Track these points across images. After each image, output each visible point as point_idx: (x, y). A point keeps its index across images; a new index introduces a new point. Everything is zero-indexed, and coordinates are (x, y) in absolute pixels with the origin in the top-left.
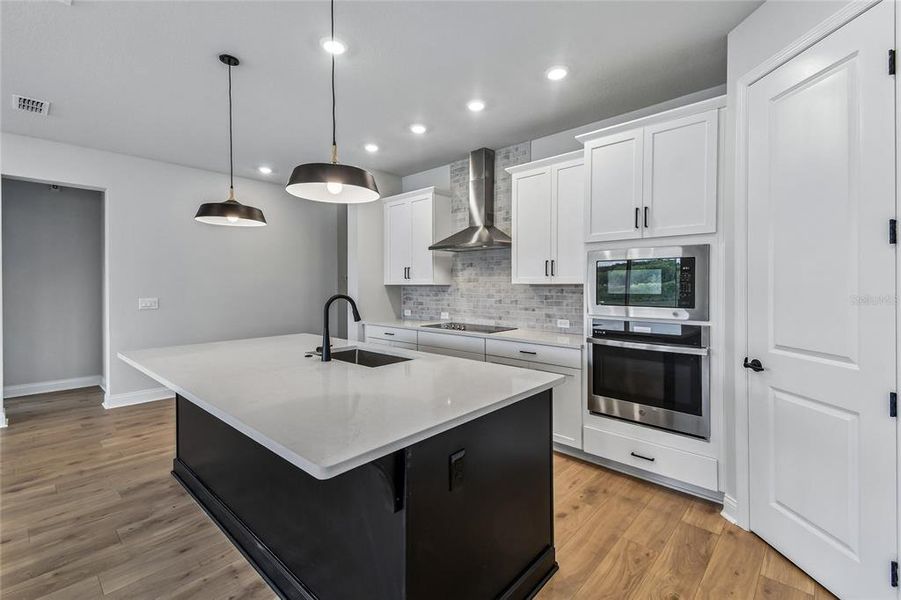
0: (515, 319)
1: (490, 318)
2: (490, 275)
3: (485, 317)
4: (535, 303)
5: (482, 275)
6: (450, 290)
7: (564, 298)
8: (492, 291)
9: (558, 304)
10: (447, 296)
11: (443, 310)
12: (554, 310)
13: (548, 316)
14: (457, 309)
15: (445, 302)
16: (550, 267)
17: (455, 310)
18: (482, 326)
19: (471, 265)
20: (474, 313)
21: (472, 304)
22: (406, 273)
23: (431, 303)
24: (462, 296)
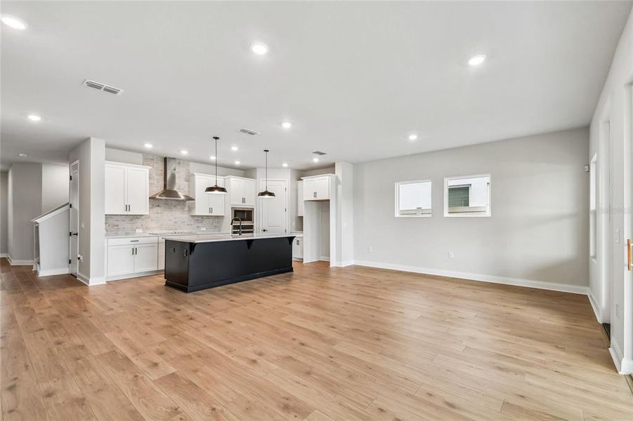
1: (170, 230)
2: (170, 211)
3: (167, 230)
4: (192, 223)
5: (166, 211)
6: (142, 218)
7: (204, 220)
8: (171, 219)
9: (202, 222)
10: (140, 221)
11: (137, 228)
12: (200, 225)
13: (198, 227)
14: (148, 226)
15: (139, 224)
16: (211, 210)
17: (146, 228)
19: (159, 206)
21: (159, 224)
22: (127, 208)
23: (126, 225)
24: (152, 220)
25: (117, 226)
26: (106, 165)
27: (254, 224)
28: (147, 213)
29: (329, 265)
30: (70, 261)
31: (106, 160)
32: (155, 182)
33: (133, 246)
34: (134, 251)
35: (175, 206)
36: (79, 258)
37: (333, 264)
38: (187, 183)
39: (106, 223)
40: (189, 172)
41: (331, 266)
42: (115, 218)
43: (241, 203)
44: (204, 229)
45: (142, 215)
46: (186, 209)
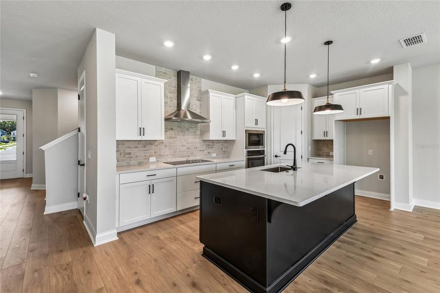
0: (196, 156)
1: (183, 157)
2: (183, 135)
3: (180, 157)
4: (204, 148)
5: (179, 135)
6: (156, 143)
7: (214, 145)
8: (184, 144)
9: (212, 147)
10: (154, 147)
11: (150, 156)
12: (211, 150)
13: (209, 153)
14: (162, 154)
15: (153, 151)
16: (224, 134)
17: (160, 155)
18: (179, 162)
19: (172, 129)
20: (174, 156)
21: (172, 151)
22: (142, 131)
23: (139, 152)
24: (165, 146)
25: (130, 154)
26: (117, 75)
27: (265, 149)
28: (163, 138)
29: (389, 207)
30: (79, 194)
31: (116, 68)
32: (169, 100)
33: (149, 183)
34: (151, 189)
35: (188, 130)
36: (85, 199)
37: (394, 206)
38: (199, 102)
39: (117, 151)
40: (200, 91)
41: (392, 209)
42: (127, 144)
43: (254, 125)
44: (214, 155)
45: (156, 141)
46: (198, 132)
